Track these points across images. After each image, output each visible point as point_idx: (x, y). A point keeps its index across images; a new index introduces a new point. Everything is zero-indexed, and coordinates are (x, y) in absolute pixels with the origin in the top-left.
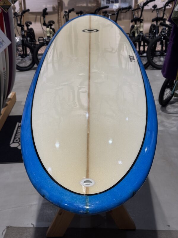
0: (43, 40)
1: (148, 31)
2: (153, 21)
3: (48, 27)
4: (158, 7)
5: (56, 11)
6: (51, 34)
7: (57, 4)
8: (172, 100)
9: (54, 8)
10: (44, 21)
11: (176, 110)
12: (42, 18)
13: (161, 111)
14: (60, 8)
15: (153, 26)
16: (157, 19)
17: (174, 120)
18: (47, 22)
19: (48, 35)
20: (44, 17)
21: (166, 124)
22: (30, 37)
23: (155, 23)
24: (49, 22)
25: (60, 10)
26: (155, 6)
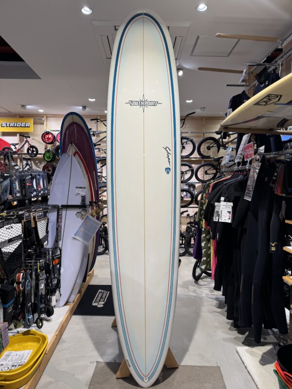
1: (185, 230)
2: (188, 224)
4: (191, 215)
8: (202, 277)
11: (205, 283)
13: (194, 284)
15: (188, 227)
16: (190, 223)
17: (203, 289)
21: (197, 292)
22: (105, 232)
23: (189, 225)
26: (188, 215)
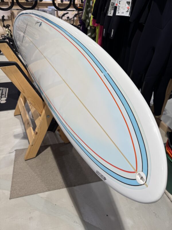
0: (5, 36)
3: (6, 28)
4: (70, 18)
5: (10, 18)
6: (9, 32)
7: (10, 14)
9: (8, 17)
10: (4, 24)
12: (2, 22)
14: (12, 17)
18: (5, 25)
19: (8, 33)
20: (3, 22)
24: (7, 25)
25: (12, 18)
